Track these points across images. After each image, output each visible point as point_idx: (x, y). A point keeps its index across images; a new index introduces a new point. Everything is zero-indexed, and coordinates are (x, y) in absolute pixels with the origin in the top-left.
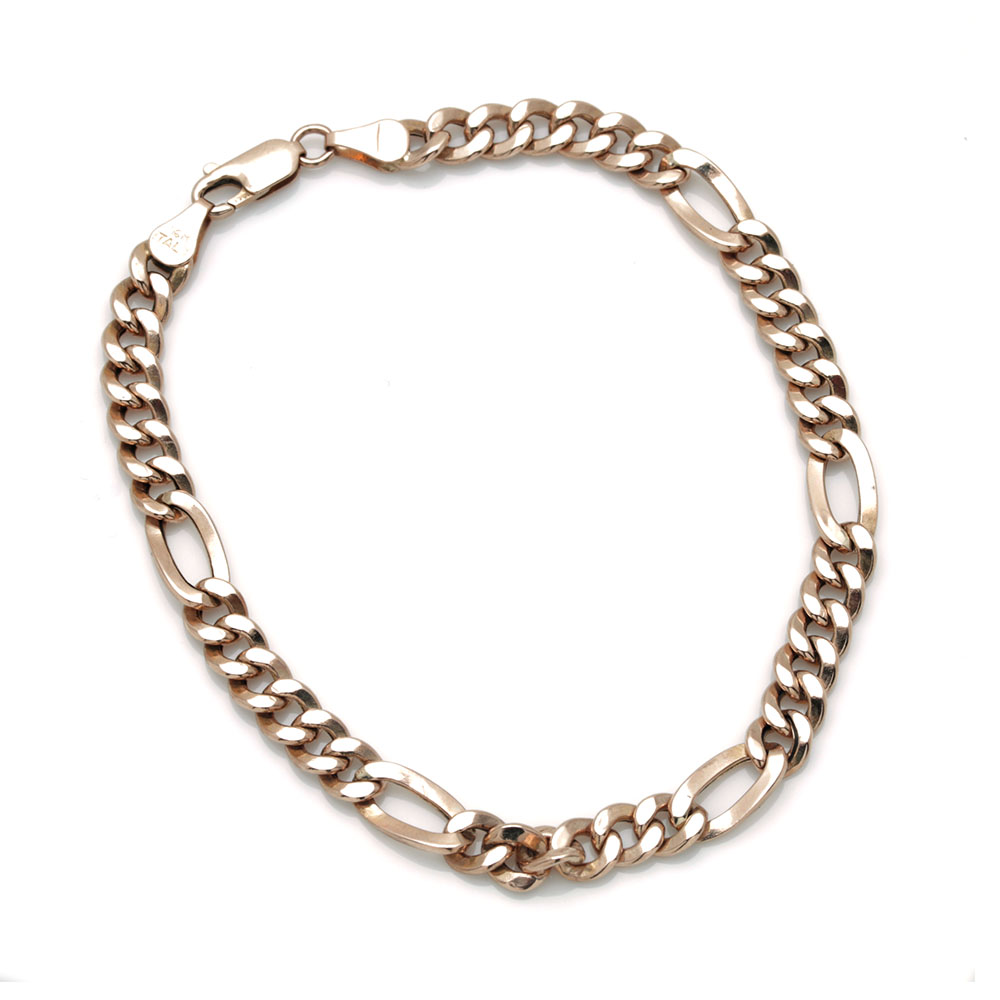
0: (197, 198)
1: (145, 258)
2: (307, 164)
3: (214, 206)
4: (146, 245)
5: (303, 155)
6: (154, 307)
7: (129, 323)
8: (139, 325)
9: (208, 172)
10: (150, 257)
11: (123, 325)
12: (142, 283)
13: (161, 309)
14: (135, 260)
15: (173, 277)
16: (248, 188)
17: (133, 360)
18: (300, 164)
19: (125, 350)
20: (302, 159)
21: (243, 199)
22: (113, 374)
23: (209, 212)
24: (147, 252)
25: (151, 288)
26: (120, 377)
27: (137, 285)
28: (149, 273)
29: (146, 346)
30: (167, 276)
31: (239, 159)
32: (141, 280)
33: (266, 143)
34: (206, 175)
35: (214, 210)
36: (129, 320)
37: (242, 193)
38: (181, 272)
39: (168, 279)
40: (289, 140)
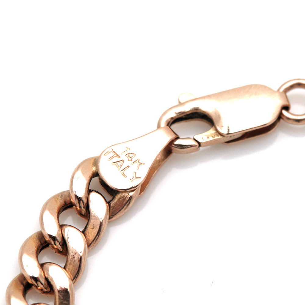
0: (163, 124)
1: (90, 174)
2: (288, 119)
3: (178, 138)
4: (96, 162)
5: (286, 108)
6: (86, 228)
7: (54, 238)
8: (64, 243)
9: (182, 102)
10: (96, 174)
11: (47, 238)
12: (79, 199)
13: (92, 232)
14: (79, 173)
15: (115, 201)
16: (218, 128)
17: (46, 279)
18: (280, 116)
19: (42, 266)
20: (284, 112)
21: (211, 139)
22: (22, 287)
23: (171, 142)
24: (94, 169)
25: (87, 207)
26: (29, 293)
27: (74, 200)
28: (89, 191)
29: (65, 268)
30: (109, 198)
31: (218, 95)
32: (80, 196)
33: (250, 86)
34: (180, 104)
35: (177, 142)
36: (54, 234)
37: (212, 131)
38: (124, 198)
39: (108, 203)
40: (276, 89)
